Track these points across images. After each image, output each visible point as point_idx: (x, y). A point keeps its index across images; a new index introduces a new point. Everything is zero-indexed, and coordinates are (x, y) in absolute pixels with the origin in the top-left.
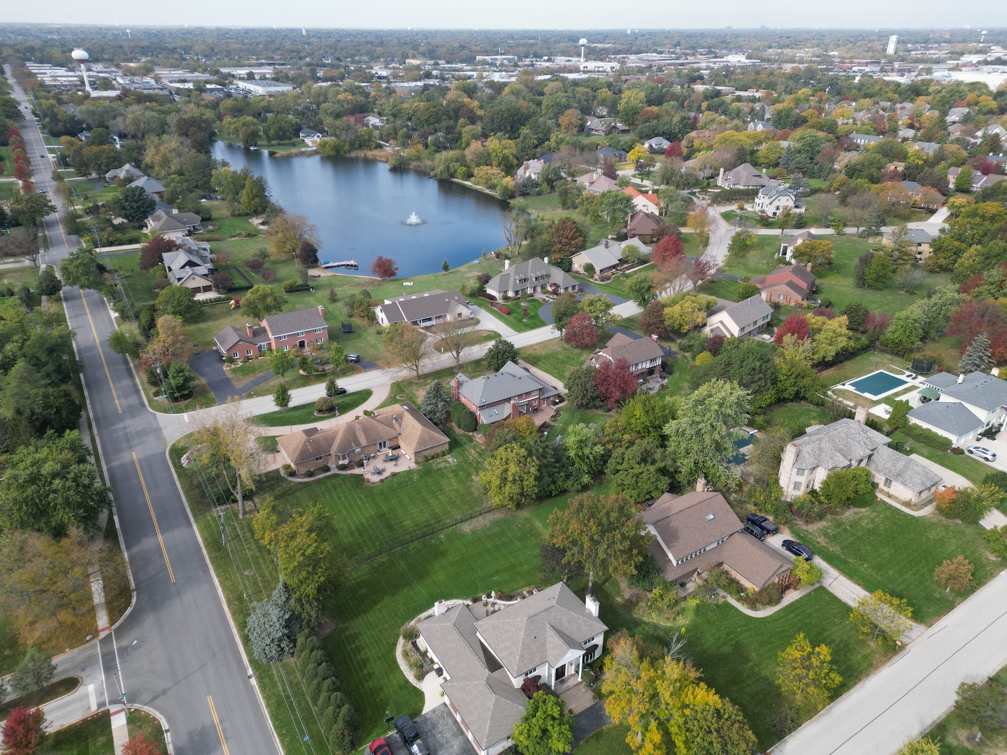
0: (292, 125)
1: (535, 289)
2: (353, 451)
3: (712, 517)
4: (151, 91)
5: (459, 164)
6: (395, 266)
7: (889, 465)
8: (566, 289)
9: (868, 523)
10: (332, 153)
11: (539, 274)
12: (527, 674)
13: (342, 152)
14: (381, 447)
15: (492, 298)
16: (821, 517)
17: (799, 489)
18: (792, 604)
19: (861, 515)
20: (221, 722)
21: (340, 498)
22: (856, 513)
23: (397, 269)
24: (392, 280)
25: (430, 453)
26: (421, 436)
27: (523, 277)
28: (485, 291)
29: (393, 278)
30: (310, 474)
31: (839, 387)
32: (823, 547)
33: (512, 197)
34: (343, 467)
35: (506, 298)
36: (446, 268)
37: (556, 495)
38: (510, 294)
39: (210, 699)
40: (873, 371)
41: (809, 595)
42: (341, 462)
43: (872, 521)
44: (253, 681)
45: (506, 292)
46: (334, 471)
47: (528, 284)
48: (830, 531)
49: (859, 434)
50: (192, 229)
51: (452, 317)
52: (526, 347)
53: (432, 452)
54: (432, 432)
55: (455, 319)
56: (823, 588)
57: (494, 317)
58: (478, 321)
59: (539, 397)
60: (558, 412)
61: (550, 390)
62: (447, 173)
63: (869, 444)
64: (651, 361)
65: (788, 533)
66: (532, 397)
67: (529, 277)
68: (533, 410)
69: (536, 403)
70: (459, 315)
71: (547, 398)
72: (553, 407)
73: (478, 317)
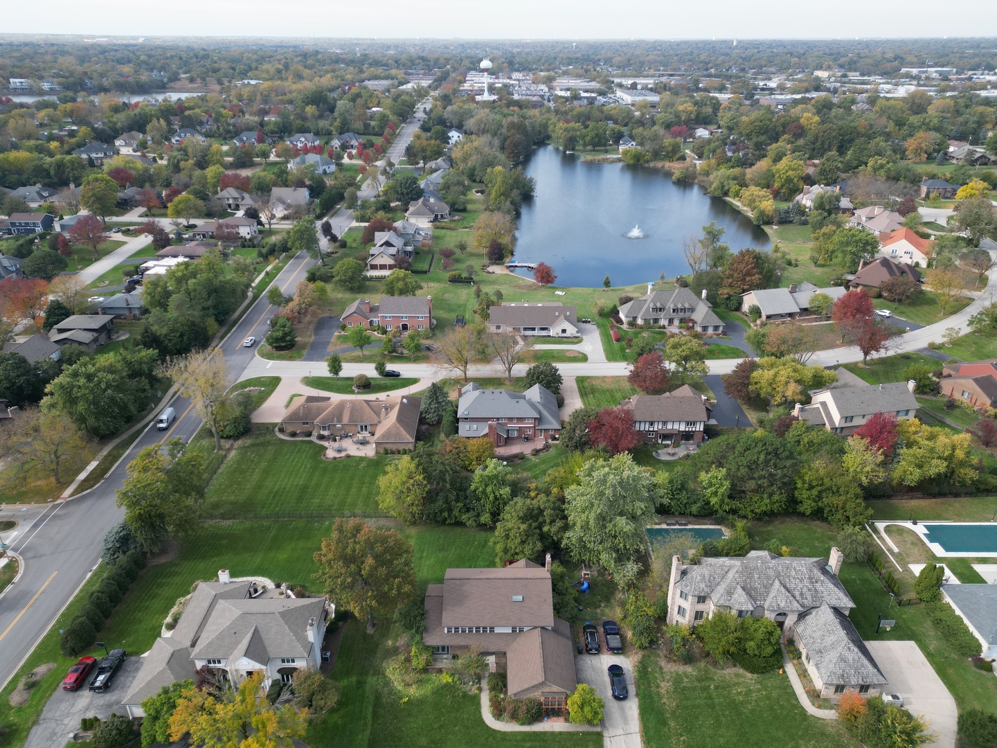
0: (614, 133)
1: (671, 321)
2: (334, 425)
3: (520, 598)
4: (531, 97)
5: (735, 182)
7: (817, 635)
8: (705, 328)
9: (740, 693)
10: (632, 162)
11: (679, 306)
12: (209, 662)
13: (641, 162)
14: (362, 430)
15: (619, 321)
16: (689, 659)
17: (683, 616)
18: (544, 733)
19: (741, 680)
20: (43, 592)
21: (293, 461)
22: (737, 675)
24: (550, 288)
25: (389, 447)
26: (389, 429)
27: (658, 305)
28: (617, 313)
29: (549, 285)
30: (294, 434)
31: (908, 525)
32: (658, 694)
33: (769, 222)
34: (321, 437)
35: (632, 324)
36: (607, 284)
37: (450, 524)
38: (639, 321)
39: (55, 573)
40: (988, 520)
41: (570, 734)
42: (322, 432)
43: (748, 693)
44: (89, 575)
45: (635, 318)
46: (314, 439)
47: (662, 314)
48: (685, 680)
49: (801, 580)
50: (439, 217)
51: (554, 331)
52: (598, 378)
53: (394, 447)
54: (401, 428)
55: (557, 334)
56: (600, 736)
57: (602, 340)
58: (580, 341)
59: (535, 427)
60: (547, 447)
61: (551, 423)
62: (722, 190)
63: (809, 598)
64: (687, 423)
65: (636, 660)
66: (525, 424)
67: (667, 307)
68: (525, 438)
69: (530, 432)
70: (564, 331)
71: (545, 430)
72: (550, 441)
73: (584, 337)
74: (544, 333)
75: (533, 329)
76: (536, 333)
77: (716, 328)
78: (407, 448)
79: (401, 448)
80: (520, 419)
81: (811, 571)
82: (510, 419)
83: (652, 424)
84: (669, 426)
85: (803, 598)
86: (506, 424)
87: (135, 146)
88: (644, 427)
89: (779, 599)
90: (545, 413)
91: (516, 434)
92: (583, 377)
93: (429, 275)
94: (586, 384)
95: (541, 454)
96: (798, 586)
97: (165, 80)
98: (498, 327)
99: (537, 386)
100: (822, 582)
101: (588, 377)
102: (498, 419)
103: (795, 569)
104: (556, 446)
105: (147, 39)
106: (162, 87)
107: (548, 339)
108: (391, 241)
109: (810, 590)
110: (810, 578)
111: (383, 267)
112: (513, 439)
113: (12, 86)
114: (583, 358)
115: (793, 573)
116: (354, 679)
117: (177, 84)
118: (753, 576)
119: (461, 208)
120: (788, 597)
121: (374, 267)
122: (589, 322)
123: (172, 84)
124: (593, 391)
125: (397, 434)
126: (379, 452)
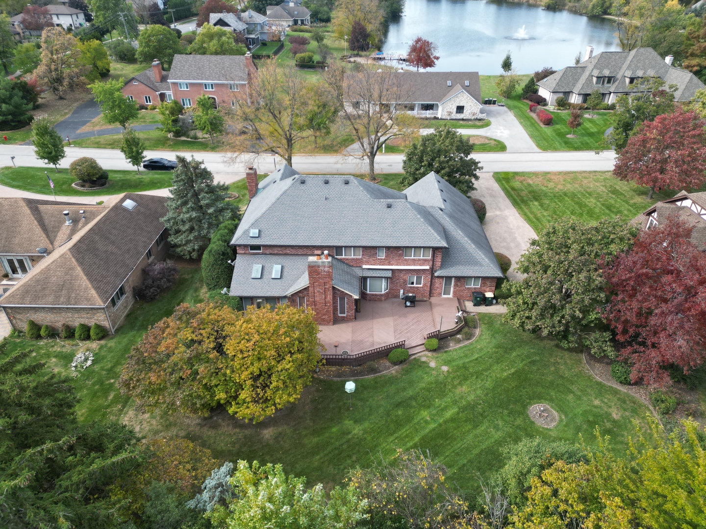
6: (436, 54)
11: (640, 73)
15: (542, 101)
23: (437, 58)
27: (606, 73)
28: (536, 91)
35: (562, 103)
38: (575, 99)
45: (567, 94)
47: (612, 87)
50: (299, 22)
51: (445, 110)
52: (536, 174)
53: (59, 321)
54: (79, 271)
55: (450, 113)
57: (521, 123)
58: (487, 124)
59: (432, 270)
60: (466, 325)
61: (475, 263)
62: (602, 7)
66: (407, 262)
67: (619, 76)
68: (407, 299)
69: (422, 284)
70: (460, 110)
71: (459, 279)
72: (469, 306)
73: (492, 120)
74: (428, 114)
76: (416, 113)
78: (91, 323)
79: (77, 321)
80: (396, 251)
82: (370, 250)
86: (358, 263)
90: (458, 234)
91: (383, 288)
92: (507, 173)
94: (517, 184)
95: (452, 346)
99: (432, 176)
101: (516, 174)
102: (338, 249)
104: (489, 320)
107: (434, 122)
108: (226, 20)
112: (376, 299)
114: (500, 147)
119: (325, 17)
122: (495, 102)
124: (536, 196)
125: (67, 286)
126: (17, 332)
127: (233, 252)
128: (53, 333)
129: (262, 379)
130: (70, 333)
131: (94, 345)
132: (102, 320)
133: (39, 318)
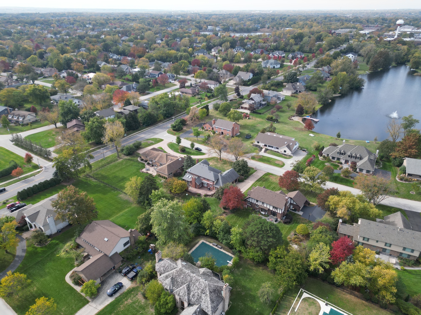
1: (347, 162)
2: (153, 161)
8: (361, 170)
20: (36, 181)
24: (311, 131)
27: (342, 152)
30: (142, 160)
31: (323, 303)
32: (123, 302)
39: (44, 177)
41: (81, 296)
42: (150, 162)
46: (146, 163)
47: (342, 157)
51: (281, 150)
52: (276, 176)
54: (167, 168)
56: (88, 302)
59: (213, 185)
60: (212, 195)
61: (220, 186)
63: (195, 299)
64: (274, 207)
65: (133, 286)
67: (347, 154)
70: (285, 151)
71: (217, 188)
73: (294, 157)
74: (276, 150)
75: (273, 147)
76: (273, 149)
77: (368, 172)
78: (165, 176)
80: (208, 180)
81: (206, 287)
83: (257, 201)
84: (265, 206)
85: (192, 297)
86: (202, 180)
87: (217, 52)
88: (254, 202)
89: (181, 291)
92: (270, 173)
93: (262, 115)
94: (266, 176)
95: (208, 197)
96: (195, 290)
97: (259, 28)
98: (258, 142)
99: (231, 169)
100: (206, 295)
101: (272, 174)
102: (200, 177)
103: (200, 282)
105: (273, 11)
106: (256, 30)
107: (277, 153)
108: (254, 98)
109: (198, 295)
110: (202, 290)
111: (245, 108)
112: (205, 187)
113: (208, 29)
114: (282, 166)
115: (197, 284)
116: (57, 242)
117: (263, 29)
118: (181, 276)
120: (185, 292)
121: (242, 108)
122: (306, 151)
123: (260, 30)
124: (265, 180)
125: (164, 170)
126: (157, 175)
127: (186, 172)
128: (161, 176)
129: (176, 188)
130: (163, 177)
131: (165, 180)
132: (167, 176)
133: (160, 174)
